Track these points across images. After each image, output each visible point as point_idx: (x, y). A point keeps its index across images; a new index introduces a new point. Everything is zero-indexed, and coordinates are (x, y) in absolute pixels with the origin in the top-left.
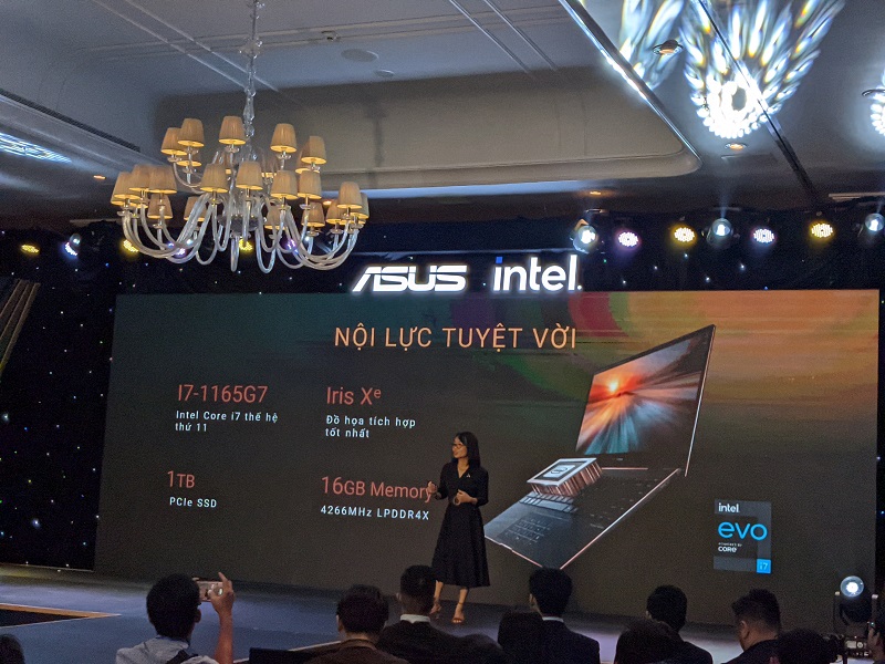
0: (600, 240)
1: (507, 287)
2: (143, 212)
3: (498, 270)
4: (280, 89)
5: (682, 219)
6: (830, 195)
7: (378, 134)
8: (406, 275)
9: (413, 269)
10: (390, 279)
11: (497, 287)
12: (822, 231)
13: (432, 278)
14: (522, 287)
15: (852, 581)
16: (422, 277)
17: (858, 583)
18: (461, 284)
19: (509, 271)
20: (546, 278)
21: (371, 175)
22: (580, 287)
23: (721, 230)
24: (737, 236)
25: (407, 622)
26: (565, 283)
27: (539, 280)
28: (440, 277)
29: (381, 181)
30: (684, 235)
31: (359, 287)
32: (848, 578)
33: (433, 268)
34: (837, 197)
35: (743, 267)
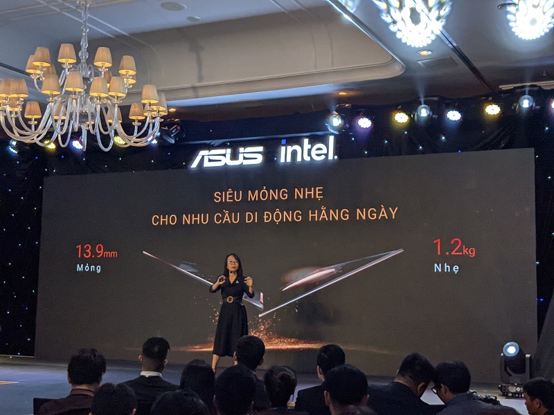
0: (345, 124)
1: (289, 160)
2: (19, 114)
3: (283, 148)
4: (130, 34)
5: (399, 107)
6: (500, 87)
7: (199, 62)
8: (224, 155)
9: (229, 151)
10: (213, 158)
11: (282, 160)
12: (493, 110)
13: (241, 156)
14: (299, 159)
15: (510, 346)
16: (234, 156)
17: (515, 347)
18: (259, 159)
19: (290, 149)
20: (314, 152)
21: (194, 88)
22: (336, 157)
23: (424, 113)
24: (435, 116)
25: (144, 376)
26: (326, 155)
27: (309, 154)
28: (246, 156)
29: (201, 92)
30: (401, 118)
31: (194, 165)
32: (508, 344)
33: (241, 150)
34: (504, 87)
35: (444, 138)
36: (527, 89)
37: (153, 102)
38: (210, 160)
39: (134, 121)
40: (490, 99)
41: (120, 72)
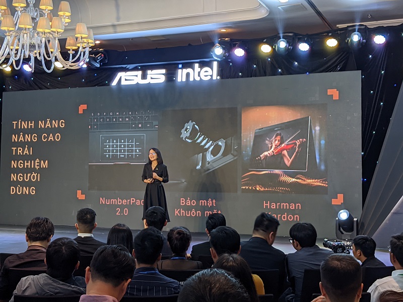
0: (225, 53)
1: (184, 80)
3: (180, 71)
5: (265, 41)
6: (337, 26)
7: (117, 6)
8: (137, 76)
9: (140, 73)
11: (179, 80)
12: (332, 43)
13: (149, 77)
15: (343, 212)
17: (347, 213)
20: (202, 74)
21: (114, 26)
22: (218, 77)
23: (282, 44)
24: (290, 47)
25: (80, 237)
26: (212, 76)
27: (199, 75)
28: (153, 76)
29: (119, 29)
30: (266, 49)
31: (114, 83)
32: (341, 211)
33: (149, 72)
34: (340, 26)
35: (296, 63)
36: (357, 28)
37: (83, 36)
38: (126, 80)
39: (69, 50)
40: (330, 34)
41: (59, 13)
